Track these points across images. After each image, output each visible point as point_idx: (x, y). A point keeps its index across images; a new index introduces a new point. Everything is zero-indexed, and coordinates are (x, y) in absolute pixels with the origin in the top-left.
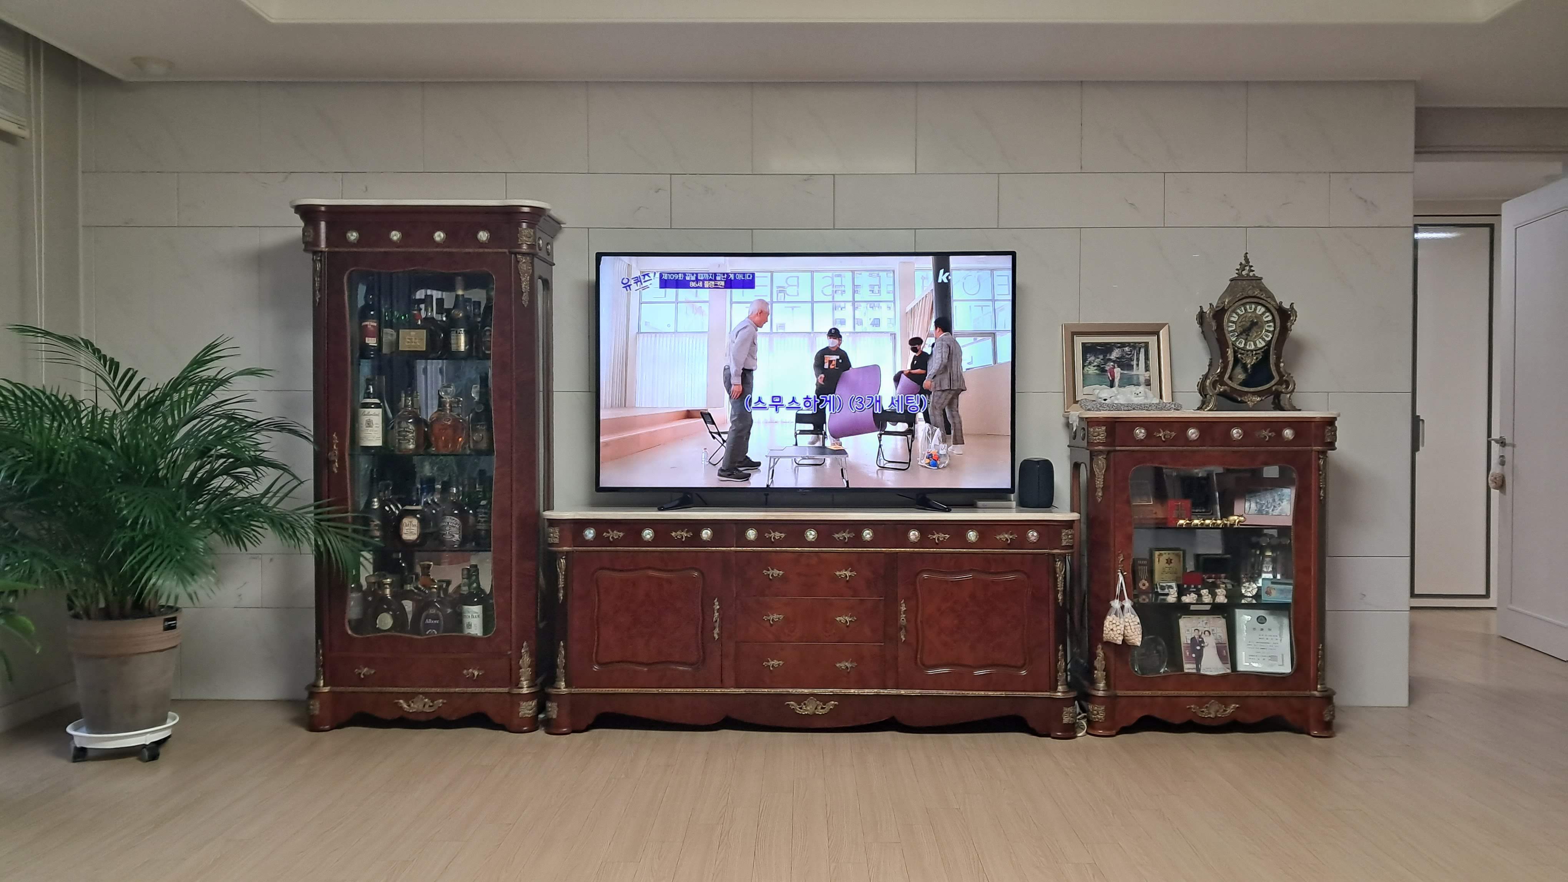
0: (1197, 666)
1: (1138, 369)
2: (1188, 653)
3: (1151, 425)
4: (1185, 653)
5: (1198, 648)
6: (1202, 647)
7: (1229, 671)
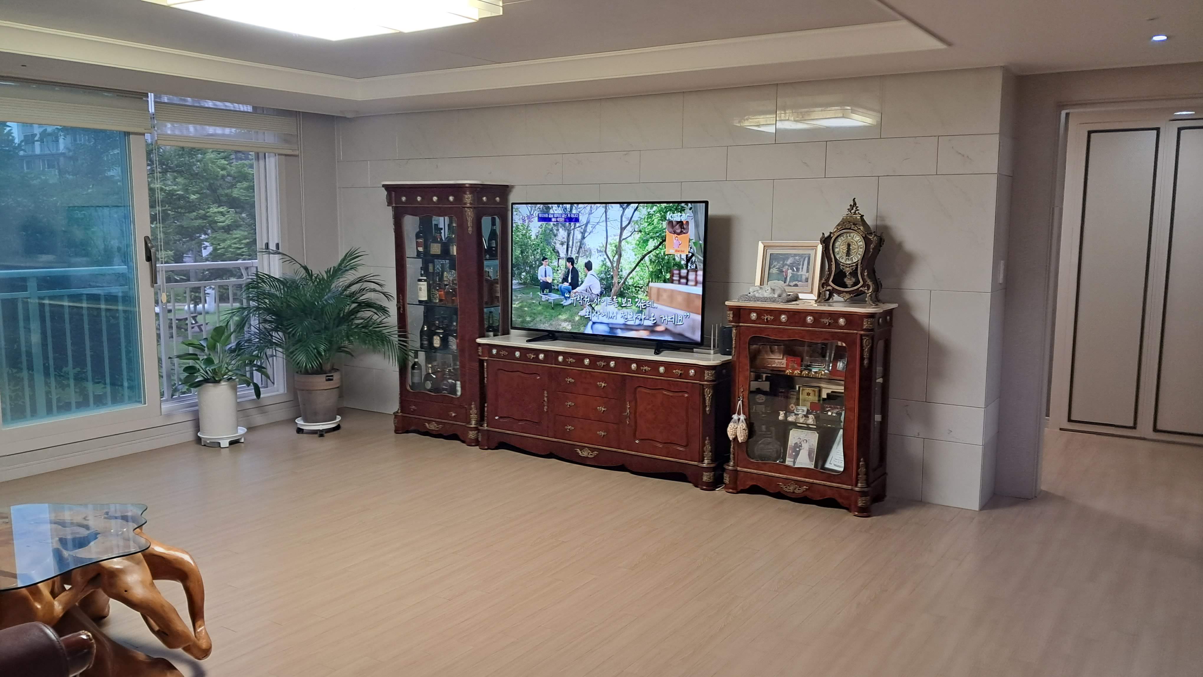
0: (794, 460)
1: (802, 271)
2: (791, 452)
3: (761, 312)
4: (789, 451)
5: (798, 449)
6: (800, 450)
7: (812, 467)
